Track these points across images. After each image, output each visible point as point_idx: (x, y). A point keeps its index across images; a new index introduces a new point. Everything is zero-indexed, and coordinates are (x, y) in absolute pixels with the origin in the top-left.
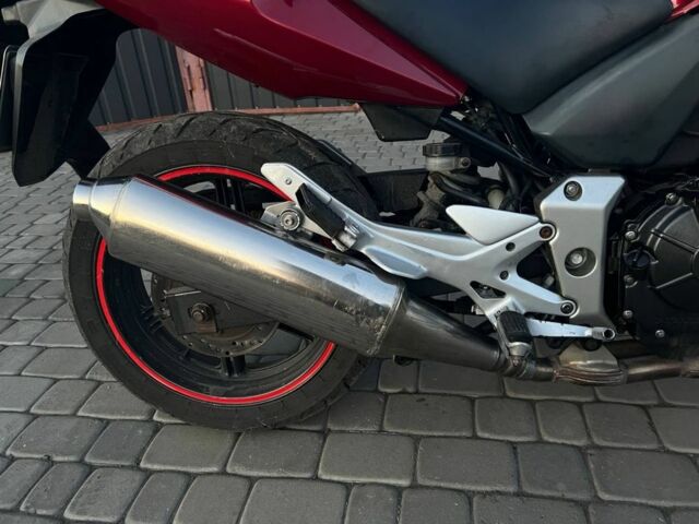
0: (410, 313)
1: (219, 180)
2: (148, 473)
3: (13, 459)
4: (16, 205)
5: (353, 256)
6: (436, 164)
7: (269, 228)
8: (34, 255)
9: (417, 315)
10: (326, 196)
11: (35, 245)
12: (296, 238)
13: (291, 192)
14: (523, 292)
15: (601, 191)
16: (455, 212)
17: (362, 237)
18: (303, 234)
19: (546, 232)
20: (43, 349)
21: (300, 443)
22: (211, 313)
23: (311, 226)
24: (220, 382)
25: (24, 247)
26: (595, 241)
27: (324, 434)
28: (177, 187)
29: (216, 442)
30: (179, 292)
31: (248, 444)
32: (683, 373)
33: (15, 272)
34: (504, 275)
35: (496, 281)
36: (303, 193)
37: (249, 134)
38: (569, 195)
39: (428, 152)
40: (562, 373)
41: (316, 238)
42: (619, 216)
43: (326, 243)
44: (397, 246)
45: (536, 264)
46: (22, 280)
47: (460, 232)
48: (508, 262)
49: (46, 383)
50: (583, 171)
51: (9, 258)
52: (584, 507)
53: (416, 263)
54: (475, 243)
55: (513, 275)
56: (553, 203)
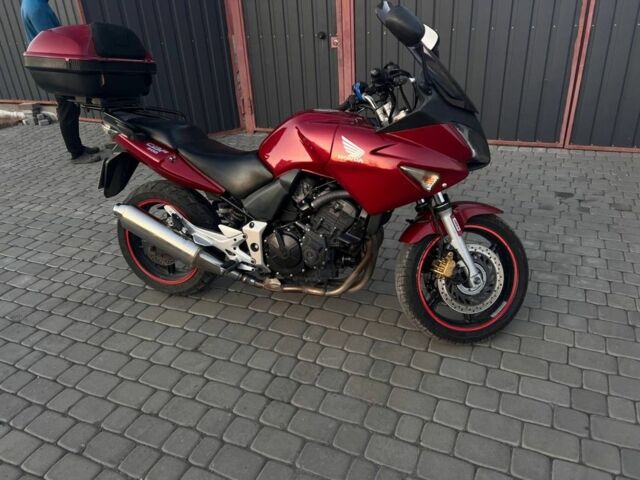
0: (202, 256)
2: (136, 303)
3: (96, 292)
10: (182, 217)
12: (173, 229)
13: (171, 214)
14: (240, 255)
15: (260, 226)
16: (221, 227)
17: (191, 230)
19: (244, 237)
21: (189, 301)
24: (165, 276)
26: (257, 240)
27: (198, 300)
29: (161, 297)
31: (173, 300)
34: (235, 249)
35: (232, 250)
36: (174, 216)
38: (251, 226)
42: (265, 234)
44: (203, 235)
45: (243, 247)
47: (222, 233)
48: (236, 244)
50: (257, 219)
52: (260, 330)
53: (209, 241)
54: (226, 237)
55: (238, 249)
56: (246, 228)
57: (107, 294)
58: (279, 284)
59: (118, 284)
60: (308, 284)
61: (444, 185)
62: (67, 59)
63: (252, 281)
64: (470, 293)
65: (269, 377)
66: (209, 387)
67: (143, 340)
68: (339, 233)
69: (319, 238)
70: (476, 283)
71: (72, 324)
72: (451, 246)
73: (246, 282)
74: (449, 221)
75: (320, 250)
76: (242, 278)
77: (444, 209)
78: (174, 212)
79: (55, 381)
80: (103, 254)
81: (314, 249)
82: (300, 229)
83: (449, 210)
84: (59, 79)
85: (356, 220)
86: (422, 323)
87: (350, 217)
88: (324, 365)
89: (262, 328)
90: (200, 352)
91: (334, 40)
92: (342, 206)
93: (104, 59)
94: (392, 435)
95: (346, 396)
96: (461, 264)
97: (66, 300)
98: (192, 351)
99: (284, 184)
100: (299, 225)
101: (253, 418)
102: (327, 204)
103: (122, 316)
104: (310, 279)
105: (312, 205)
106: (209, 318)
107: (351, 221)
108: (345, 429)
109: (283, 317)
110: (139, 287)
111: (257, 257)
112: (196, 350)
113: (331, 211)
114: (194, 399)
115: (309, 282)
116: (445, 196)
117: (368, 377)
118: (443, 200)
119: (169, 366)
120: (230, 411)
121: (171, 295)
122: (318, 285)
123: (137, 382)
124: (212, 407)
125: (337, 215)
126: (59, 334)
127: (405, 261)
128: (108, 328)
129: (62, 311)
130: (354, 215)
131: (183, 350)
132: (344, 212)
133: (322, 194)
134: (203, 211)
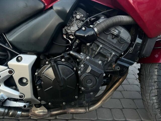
14: (5, 91)
19: (10, 72)
26: (27, 75)
32: (67, 113)
38: (18, 60)
40: (31, 114)
42: (36, 66)
56: (13, 63)
58: (46, 111)
63: (19, 113)
68: (115, 58)
73: (12, 115)
76: (8, 113)
85: (131, 45)
87: (126, 42)
92: (119, 33)
100: (74, 54)
102: (106, 30)
107: (126, 46)
113: (109, 37)
125: (115, 41)
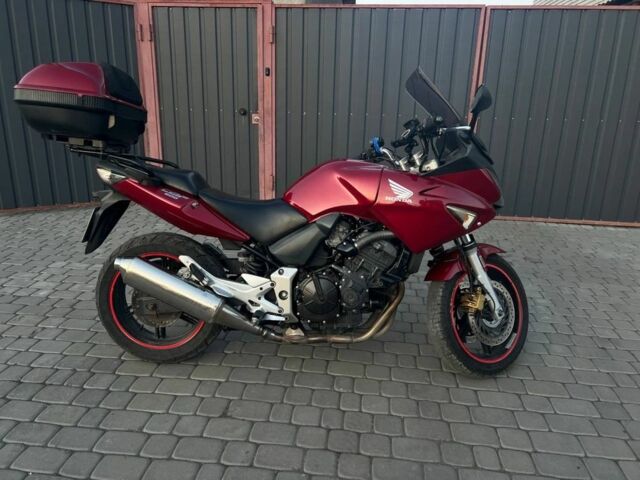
0: (224, 309)
1: (164, 258)
2: (119, 376)
3: (57, 370)
4: (34, 254)
5: (207, 288)
6: (241, 259)
7: (180, 277)
8: (52, 285)
9: (227, 310)
10: (200, 267)
11: (52, 279)
12: (188, 281)
13: (188, 265)
14: (265, 305)
15: (290, 272)
16: (245, 276)
17: (210, 281)
18: (192, 280)
19: (272, 285)
20: (65, 330)
21: (187, 367)
22: (155, 307)
23: (194, 277)
24: (154, 340)
25: (45, 280)
26: (287, 288)
27: (196, 366)
28: (146, 260)
29: (151, 367)
30: (144, 299)
31: (163, 368)
33: (42, 294)
34: (259, 298)
35: (256, 300)
36: (192, 266)
37: (177, 243)
38: (280, 273)
39: (239, 255)
41: (195, 281)
43: (198, 283)
44: (223, 285)
45: (270, 296)
46: (47, 298)
47: (245, 282)
48: (261, 294)
49: (69, 343)
50: (286, 266)
51: (37, 285)
52: (286, 388)
53: (230, 292)
54: (251, 287)
55: (263, 299)
56: (275, 275)
57: (75, 371)
58: (302, 334)
59: (83, 359)
60: (335, 333)
61: (479, 223)
62: (80, 95)
63: (272, 335)
64: (491, 326)
65: (323, 432)
66: (262, 451)
67: (152, 414)
68: (379, 273)
69: (360, 279)
70: (500, 315)
71: (44, 408)
72: (479, 282)
73: (266, 336)
74: (475, 258)
75: (361, 292)
76: (262, 332)
77: (471, 248)
78: (191, 261)
79: (57, 475)
80: (44, 328)
81: (356, 291)
82: (337, 272)
83: (475, 249)
84: (60, 116)
85: (397, 258)
86: (458, 358)
87: (391, 257)
88: (373, 412)
89: (287, 385)
90: (230, 417)
91: (255, 117)
92: (383, 247)
93: (114, 99)
94: (475, 467)
95: (410, 437)
96: (487, 296)
97: (20, 383)
98: (220, 417)
99: (322, 228)
100: (336, 268)
101: (331, 474)
103: (108, 392)
104: (339, 325)
105: (356, 245)
106: (220, 383)
107: (391, 260)
108: (430, 469)
109: (301, 372)
110: (115, 360)
111: (286, 305)
112: (224, 415)
113: (372, 252)
114: (251, 466)
115: (338, 328)
116: (471, 236)
117: (419, 418)
118: (469, 240)
119: (201, 437)
120: (300, 471)
121: (159, 364)
122: (345, 332)
123: (170, 459)
124: (279, 471)
125: (378, 255)
126: (32, 421)
127: (439, 298)
128: (97, 407)
129: (23, 395)
130: (395, 254)
131: (209, 419)
132: (385, 253)
133: (363, 235)
134: (212, 263)
